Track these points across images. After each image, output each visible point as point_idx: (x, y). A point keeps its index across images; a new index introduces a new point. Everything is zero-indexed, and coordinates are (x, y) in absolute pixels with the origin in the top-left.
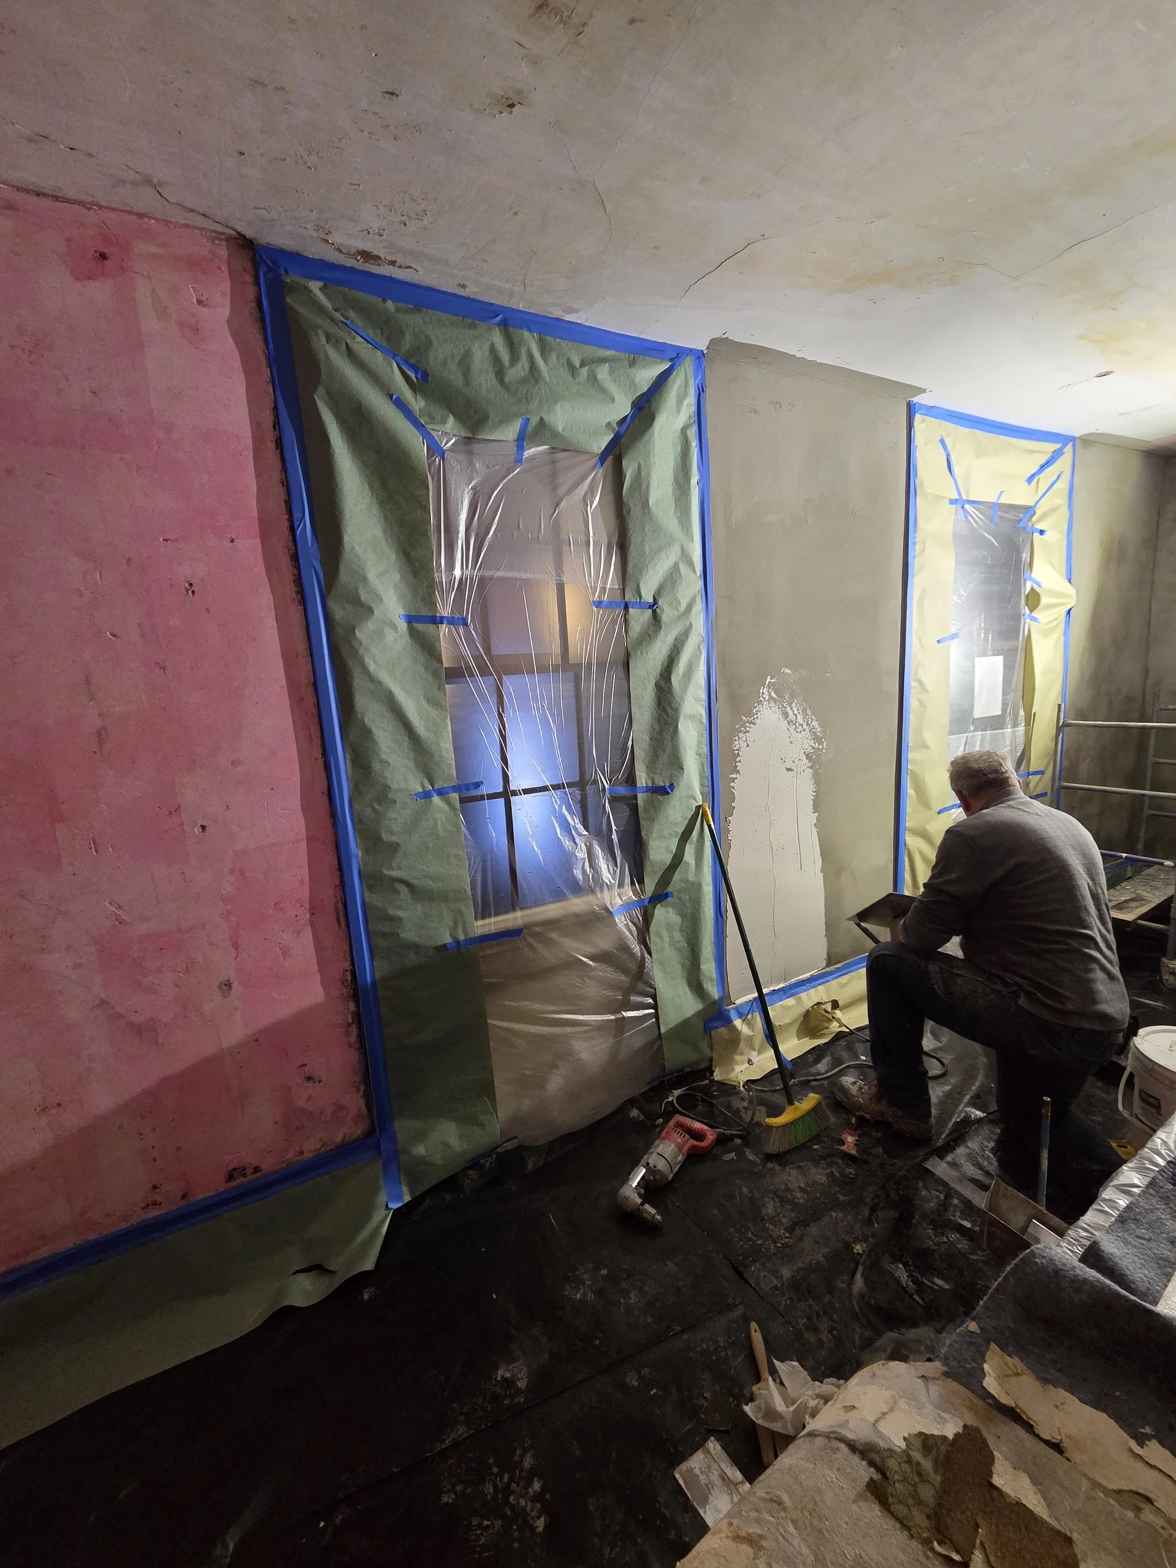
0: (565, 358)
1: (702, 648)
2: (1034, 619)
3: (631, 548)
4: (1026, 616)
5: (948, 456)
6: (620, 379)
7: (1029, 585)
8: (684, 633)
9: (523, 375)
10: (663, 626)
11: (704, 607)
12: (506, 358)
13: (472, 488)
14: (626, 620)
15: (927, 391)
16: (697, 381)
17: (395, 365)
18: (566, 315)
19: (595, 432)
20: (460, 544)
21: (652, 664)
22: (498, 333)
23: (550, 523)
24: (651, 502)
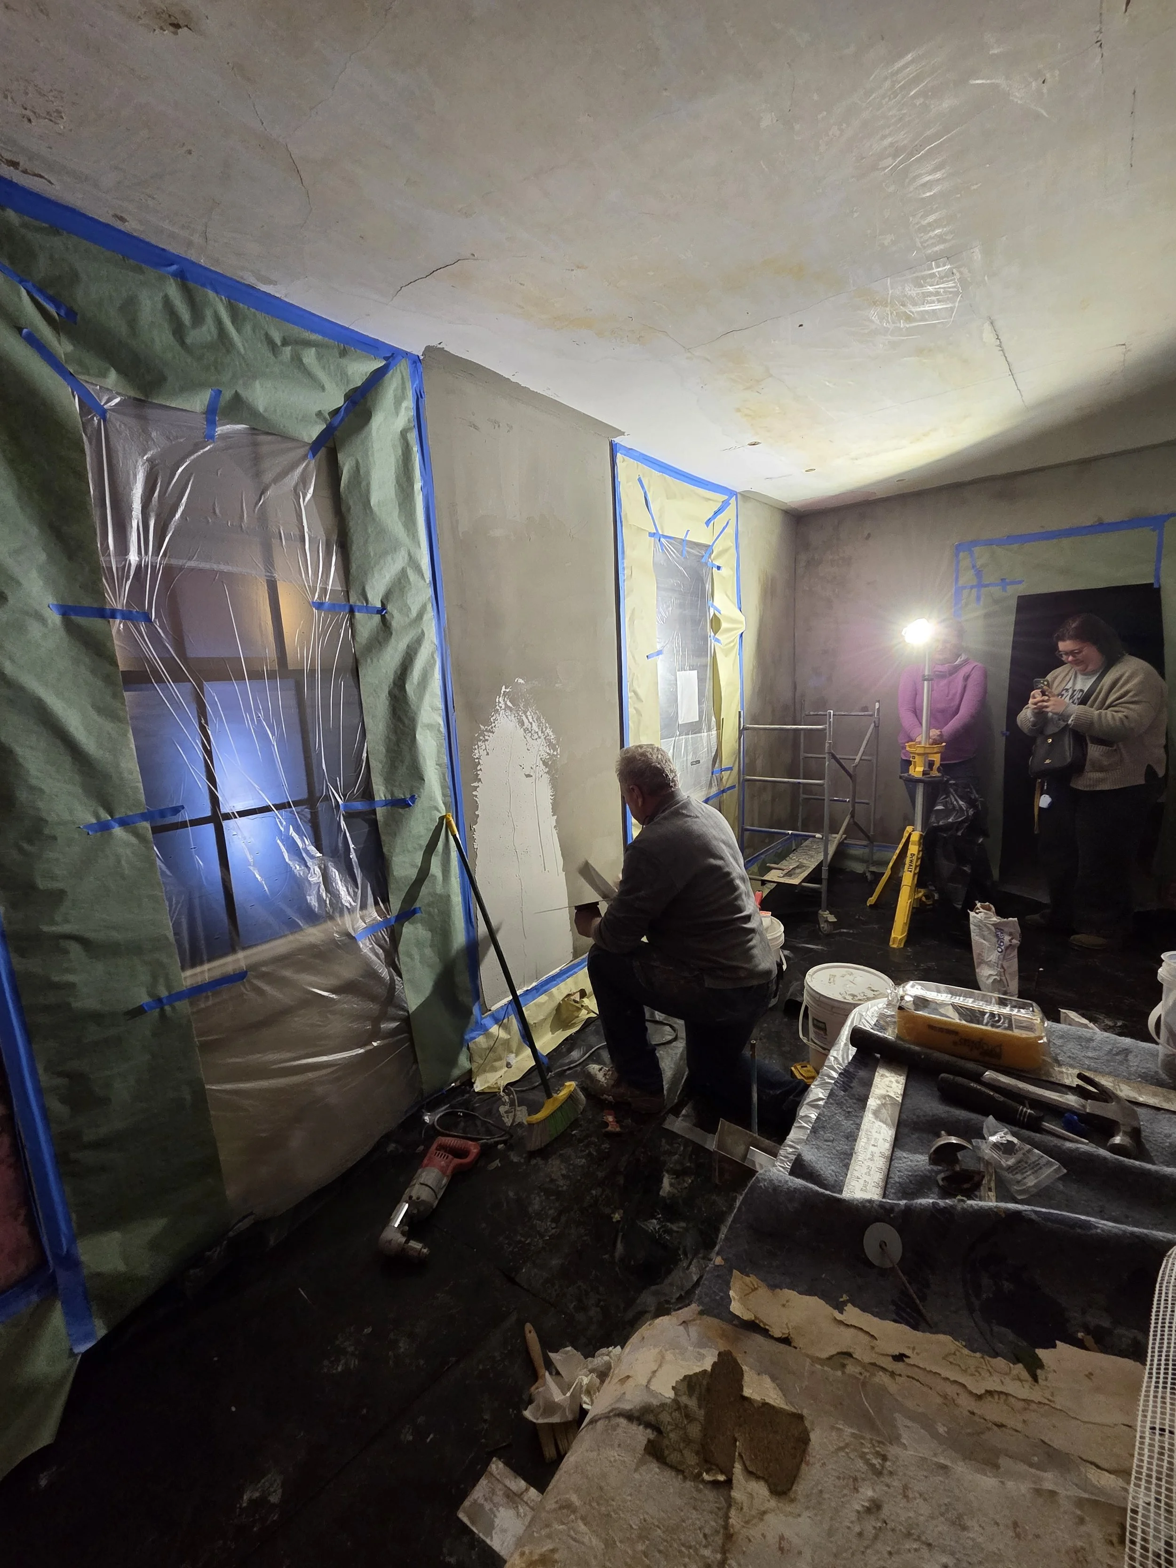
0: (263, 332)
1: (435, 657)
2: (717, 640)
3: (354, 548)
4: (711, 637)
5: (645, 493)
6: (329, 367)
8: (416, 641)
9: (209, 338)
10: (394, 633)
11: (436, 614)
12: (186, 316)
13: (147, 460)
14: (352, 625)
15: (626, 434)
16: (415, 386)
17: (24, 293)
18: (261, 285)
19: (304, 419)
20: (134, 524)
21: (384, 671)
22: (174, 285)
23: (254, 511)
24: (373, 502)
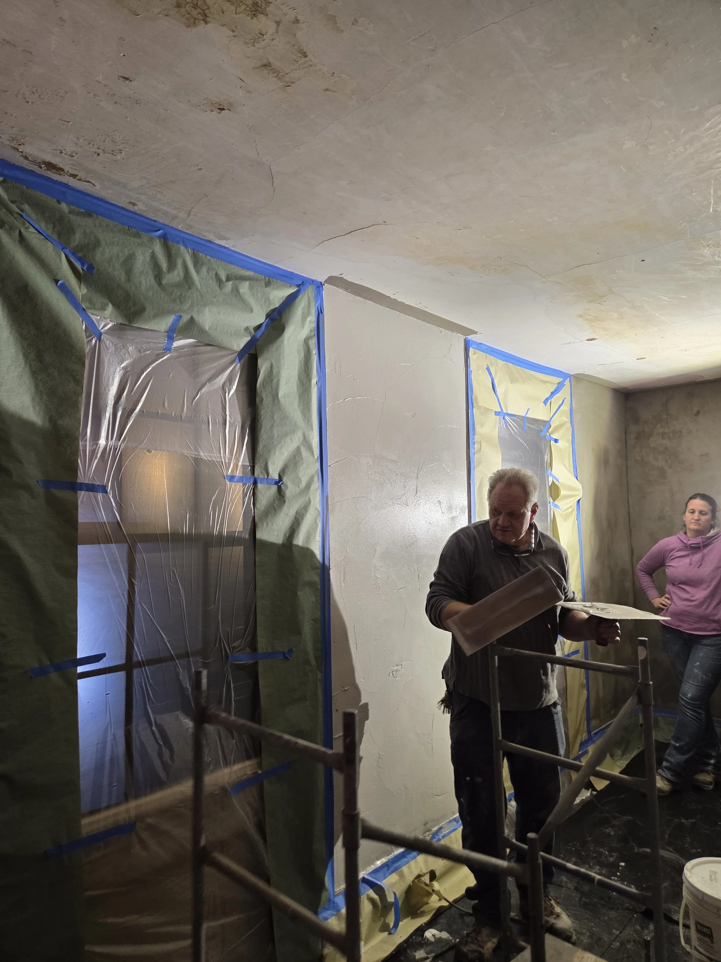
0: (214, 272)
1: (318, 521)
2: (556, 506)
3: (262, 431)
4: (551, 504)
5: (493, 380)
6: (257, 295)
7: (551, 479)
8: (304, 508)
9: (178, 280)
10: (287, 501)
11: (320, 484)
12: (164, 265)
13: (123, 368)
14: (254, 494)
15: (478, 333)
16: (317, 304)
17: (63, 256)
18: (217, 240)
19: (236, 334)
20: (107, 415)
21: (276, 534)
22: (159, 244)
23: (192, 405)
24: (281, 394)
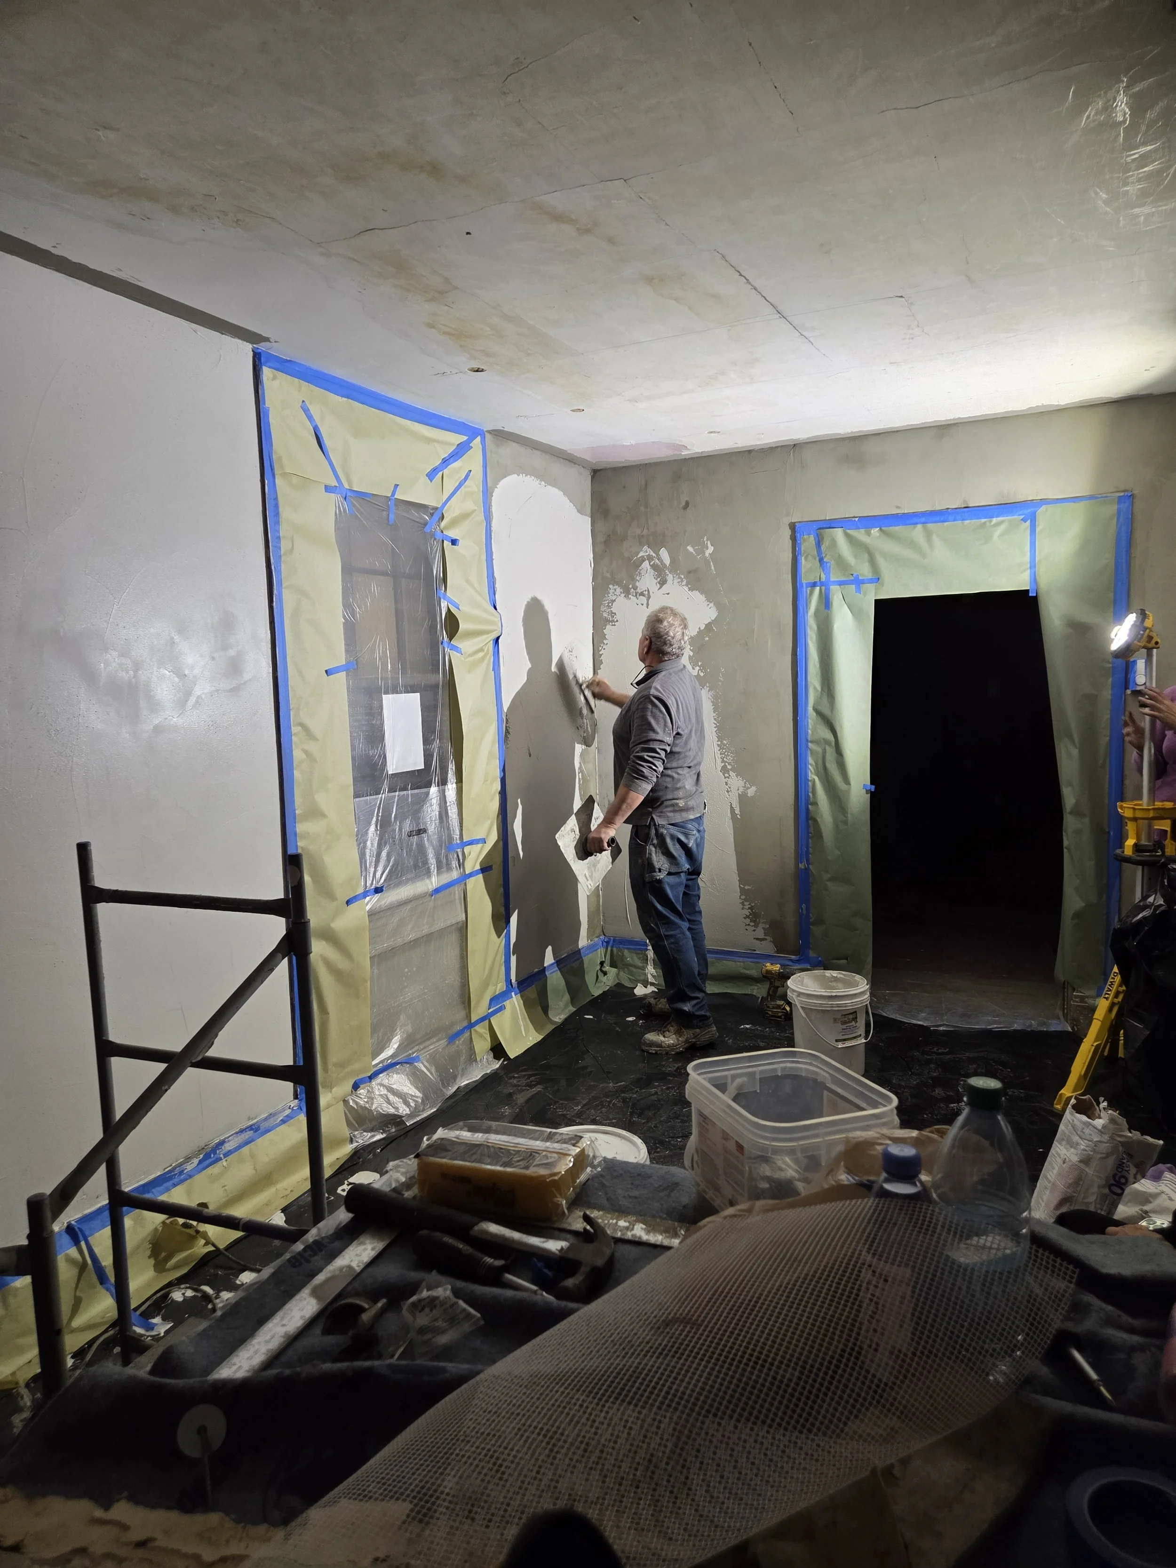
2: (455, 649)
4: (445, 645)
5: (316, 429)
7: (444, 604)
15: (273, 340)
